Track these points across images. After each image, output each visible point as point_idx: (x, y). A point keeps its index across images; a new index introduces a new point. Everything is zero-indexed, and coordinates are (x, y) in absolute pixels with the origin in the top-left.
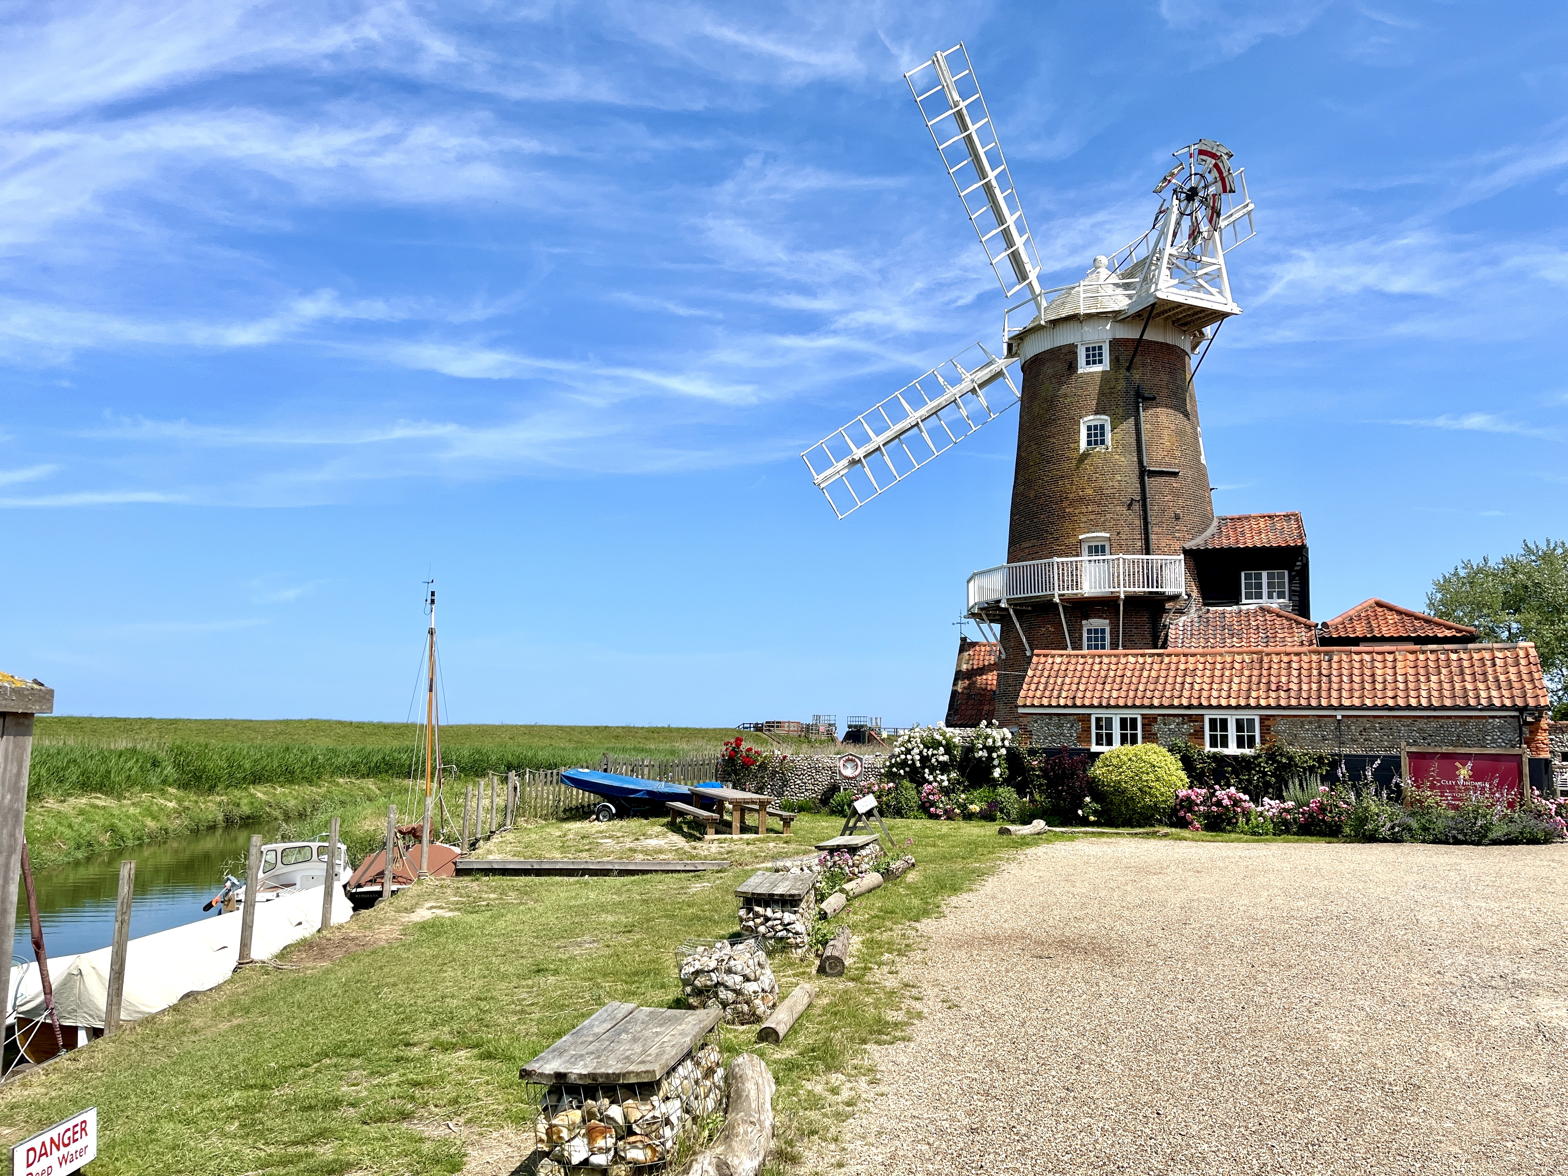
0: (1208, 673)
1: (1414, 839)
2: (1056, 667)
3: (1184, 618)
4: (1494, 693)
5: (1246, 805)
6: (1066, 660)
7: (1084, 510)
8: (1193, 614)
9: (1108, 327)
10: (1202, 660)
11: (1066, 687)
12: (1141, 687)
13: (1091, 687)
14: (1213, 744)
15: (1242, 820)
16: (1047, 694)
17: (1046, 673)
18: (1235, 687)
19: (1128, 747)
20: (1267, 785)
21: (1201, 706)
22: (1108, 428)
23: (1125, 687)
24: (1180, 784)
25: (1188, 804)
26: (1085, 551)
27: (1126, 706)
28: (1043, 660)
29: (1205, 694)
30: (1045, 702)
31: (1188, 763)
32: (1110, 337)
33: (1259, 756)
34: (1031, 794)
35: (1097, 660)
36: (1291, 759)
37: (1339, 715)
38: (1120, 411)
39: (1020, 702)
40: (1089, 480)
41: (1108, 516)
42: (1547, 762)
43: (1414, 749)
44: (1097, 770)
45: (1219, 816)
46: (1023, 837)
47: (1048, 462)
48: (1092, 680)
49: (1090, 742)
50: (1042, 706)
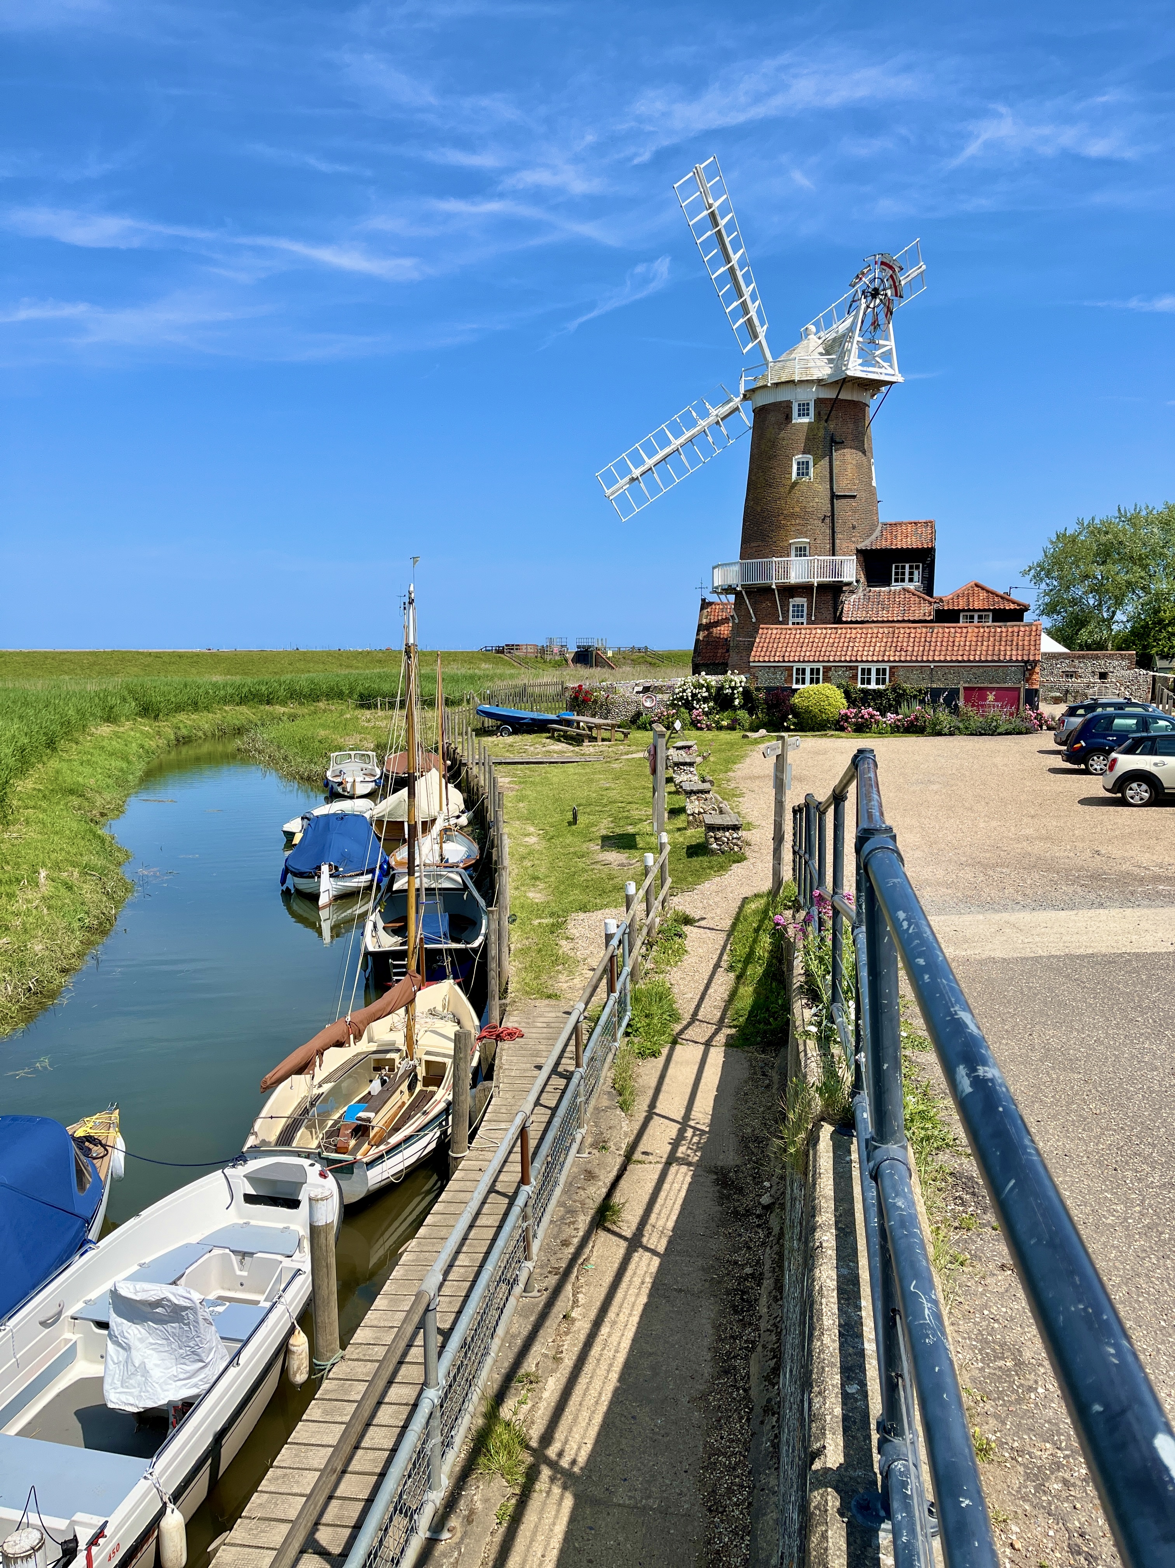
0: (863, 640)
1: (961, 733)
2: (773, 636)
3: (854, 596)
4: (1014, 653)
5: (877, 718)
6: (779, 631)
7: (793, 523)
8: (860, 593)
9: (814, 390)
10: (860, 631)
11: (779, 649)
12: (823, 649)
13: (794, 649)
14: (863, 683)
15: (874, 726)
16: (768, 654)
17: (767, 641)
18: (877, 649)
19: (814, 685)
20: (891, 705)
21: (857, 661)
22: (811, 464)
23: (814, 649)
24: (842, 707)
25: (846, 718)
26: (793, 552)
27: (814, 661)
28: (765, 631)
29: (860, 653)
30: (767, 659)
31: (847, 694)
32: (815, 397)
33: (887, 689)
34: (757, 714)
35: (798, 632)
36: (904, 691)
37: (932, 665)
38: (820, 452)
39: (751, 659)
40: (798, 501)
41: (809, 527)
42: (1037, 691)
43: (967, 685)
44: (796, 700)
45: (862, 724)
46: (755, 739)
47: (770, 486)
48: (795, 645)
49: (792, 683)
50: (764, 661)
